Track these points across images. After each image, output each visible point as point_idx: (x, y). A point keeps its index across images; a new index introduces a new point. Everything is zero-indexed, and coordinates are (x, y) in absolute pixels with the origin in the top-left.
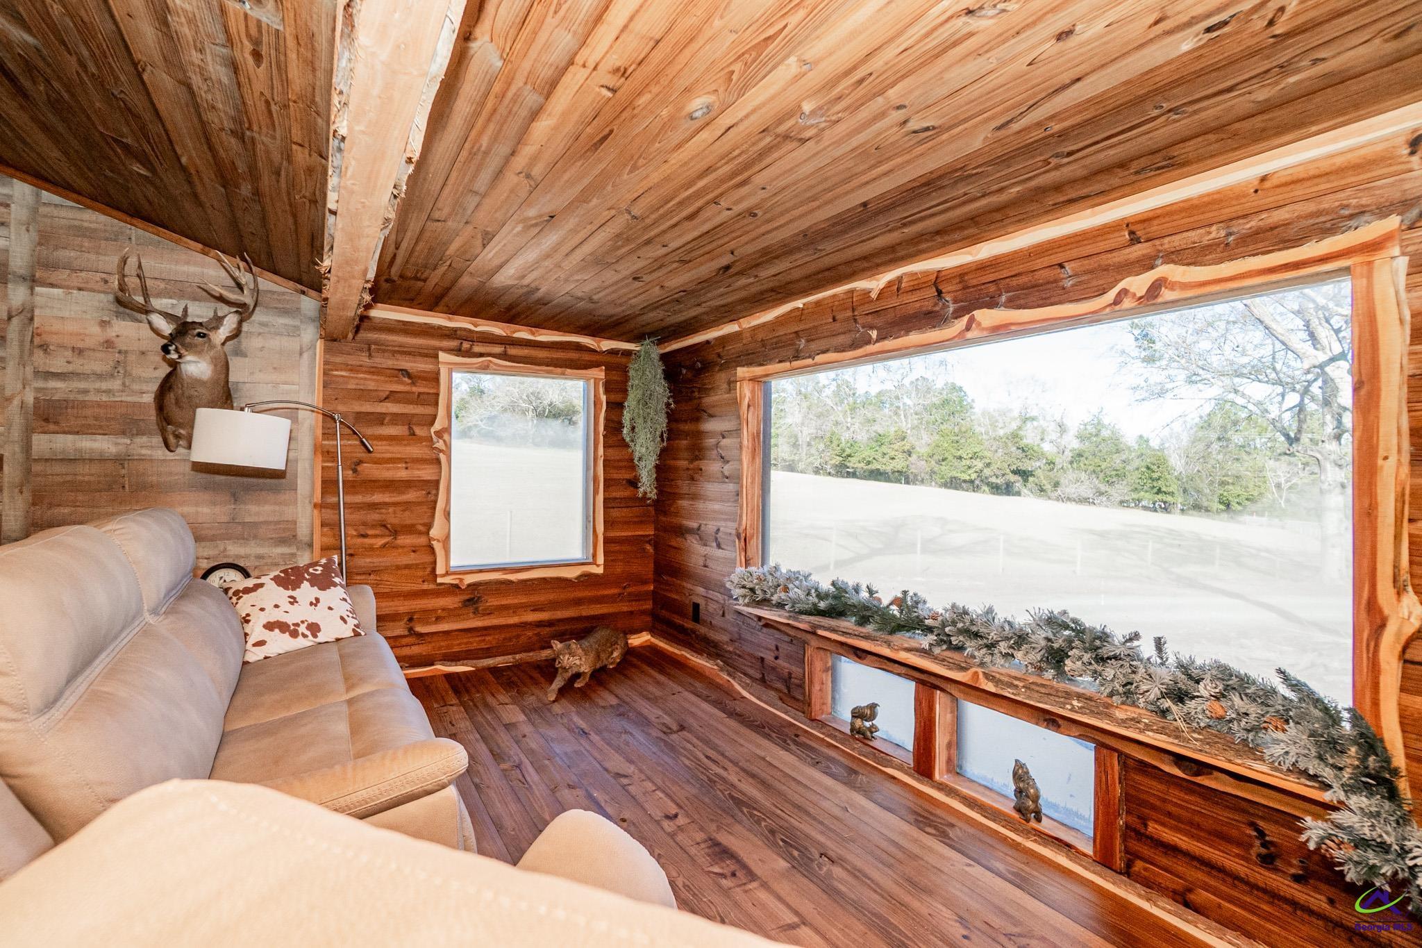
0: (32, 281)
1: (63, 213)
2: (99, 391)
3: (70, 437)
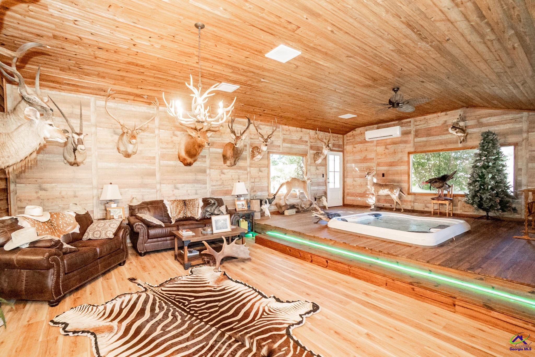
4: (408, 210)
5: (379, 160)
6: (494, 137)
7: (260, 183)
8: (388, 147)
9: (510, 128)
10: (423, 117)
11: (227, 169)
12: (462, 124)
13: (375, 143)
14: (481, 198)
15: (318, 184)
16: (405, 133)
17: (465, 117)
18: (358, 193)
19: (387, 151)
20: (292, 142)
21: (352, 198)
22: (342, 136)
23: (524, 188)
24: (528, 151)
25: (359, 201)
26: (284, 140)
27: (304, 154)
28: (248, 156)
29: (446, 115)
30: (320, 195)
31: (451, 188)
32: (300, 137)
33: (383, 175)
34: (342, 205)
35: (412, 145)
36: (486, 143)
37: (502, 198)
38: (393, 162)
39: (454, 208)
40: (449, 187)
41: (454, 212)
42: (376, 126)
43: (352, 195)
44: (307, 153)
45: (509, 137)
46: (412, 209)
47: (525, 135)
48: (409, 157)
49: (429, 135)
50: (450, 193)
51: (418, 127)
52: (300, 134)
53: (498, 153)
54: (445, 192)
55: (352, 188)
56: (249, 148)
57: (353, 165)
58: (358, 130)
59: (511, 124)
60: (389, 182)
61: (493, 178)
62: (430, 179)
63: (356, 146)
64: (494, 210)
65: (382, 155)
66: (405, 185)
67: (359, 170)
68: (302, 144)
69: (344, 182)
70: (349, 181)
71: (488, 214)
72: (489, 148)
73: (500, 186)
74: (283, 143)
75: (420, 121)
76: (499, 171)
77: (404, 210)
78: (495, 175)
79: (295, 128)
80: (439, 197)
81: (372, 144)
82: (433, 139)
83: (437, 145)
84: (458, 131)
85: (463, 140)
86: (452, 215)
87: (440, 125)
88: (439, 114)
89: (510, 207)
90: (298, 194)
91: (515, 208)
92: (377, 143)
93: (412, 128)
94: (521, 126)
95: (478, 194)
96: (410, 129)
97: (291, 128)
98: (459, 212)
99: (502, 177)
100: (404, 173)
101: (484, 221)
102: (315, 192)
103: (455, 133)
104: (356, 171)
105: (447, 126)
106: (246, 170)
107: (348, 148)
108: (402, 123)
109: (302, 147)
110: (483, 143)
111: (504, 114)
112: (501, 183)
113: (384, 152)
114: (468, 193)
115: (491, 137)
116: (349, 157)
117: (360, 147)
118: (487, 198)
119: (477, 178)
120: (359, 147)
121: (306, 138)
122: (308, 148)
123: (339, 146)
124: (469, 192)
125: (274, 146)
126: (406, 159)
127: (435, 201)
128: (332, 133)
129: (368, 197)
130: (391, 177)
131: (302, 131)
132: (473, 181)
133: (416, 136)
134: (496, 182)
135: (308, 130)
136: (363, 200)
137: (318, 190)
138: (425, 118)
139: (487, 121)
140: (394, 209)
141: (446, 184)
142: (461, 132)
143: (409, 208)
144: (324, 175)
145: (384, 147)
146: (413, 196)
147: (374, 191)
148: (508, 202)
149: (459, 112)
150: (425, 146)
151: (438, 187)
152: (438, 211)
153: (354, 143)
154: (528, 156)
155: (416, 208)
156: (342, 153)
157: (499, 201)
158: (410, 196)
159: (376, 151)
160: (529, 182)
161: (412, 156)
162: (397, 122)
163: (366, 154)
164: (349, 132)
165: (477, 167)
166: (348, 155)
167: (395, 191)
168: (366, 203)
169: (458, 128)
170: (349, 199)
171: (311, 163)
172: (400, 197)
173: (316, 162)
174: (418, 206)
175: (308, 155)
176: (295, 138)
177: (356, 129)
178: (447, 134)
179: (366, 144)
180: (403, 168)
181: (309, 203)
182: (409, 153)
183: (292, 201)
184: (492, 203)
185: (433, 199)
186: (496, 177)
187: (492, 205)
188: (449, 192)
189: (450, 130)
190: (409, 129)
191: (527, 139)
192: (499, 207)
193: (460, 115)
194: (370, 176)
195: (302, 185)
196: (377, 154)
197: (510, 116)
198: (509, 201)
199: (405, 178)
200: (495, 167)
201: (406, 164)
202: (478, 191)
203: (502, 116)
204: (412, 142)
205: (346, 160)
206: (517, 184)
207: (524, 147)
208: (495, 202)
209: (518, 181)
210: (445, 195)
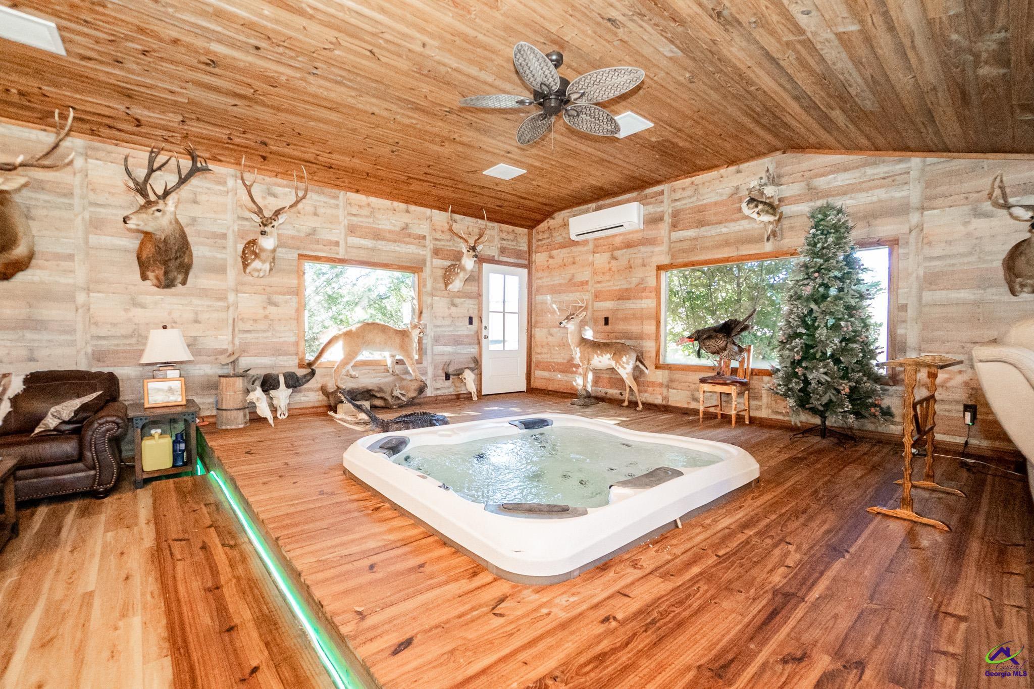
0: (923, 209)
1: (940, 166)
2: (962, 264)
3: (944, 292)
4: (655, 405)
5: (599, 285)
6: (839, 220)
7: (269, 334)
8: (617, 253)
9: (880, 201)
10: (689, 180)
11: (153, 294)
12: (769, 191)
13: (591, 246)
14: (806, 382)
15: (457, 341)
16: (653, 220)
17: (780, 176)
18: (556, 363)
19: (614, 262)
20: (377, 236)
21: (546, 374)
22: (526, 230)
23: (912, 355)
24: (921, 257)
25: (559, 380)
26: (352, 230)
27: (415, 267)
28: (230, 261)
29: (738, 172)
30: (459, 367)
31: (745, 354)
32: (403, 225)
33: (606, 321)
34: (525, 389)
35: (664, 248)
36: (822, 234)
37: (857, 382)
38: (627, 290)
39: (753, 403)
40: (741, 350)
41: (755, 414)
42: (593, 205)
43: (547, 367)
44: (425, 264)
45: (879, 221)
46: (664, 403)
47: (915, 218)
48: (658, 277)
49: (701, 224)
50: (745, 366)
51: (678, 203)
52: (406, 219)
53: (850, 262)
54: (734, 364)
55: (545, 350)
56: (236, 243)
57: (549, 297)
58: (559, 217)
59: (883, 190)
60: (616, 338)
61: (836, 327)
62: (698, 332)
63: (554, 253)
64: (836, 413)
65: (603, 273)
66: (649, 346)
67: (559, 310)
68: (408, 243)
69: (530, 337)
70: (540, 334)
71: (824, 422)
72: (827, 248)
73: (852, 349)
74: (346, 236)
75: (684, 189)
76: (850, 310)
77: (643, 404)
78: (840, 319)
79: (387, 203)
80: (718, 377)
81: (586, 248)
82: (709, 234)
83: (718, 246)
84: (762, 211)
85: (774, 233)
86: (747, 422)
87: (725, 197)
88: (723, 171)
89: (876, 406)
90: (389, 362)
91: (889, 408)
92: (596, 246)
93: (666, 208)
94: (905, 193)
95: (799, 371)
96: (661, 209)
97: (373, 200)
98: (764, 413)
99: (859, 326)
100: (649, 318)
101: (815, 440)
102: (446, 359)
103: (755, 216)
104: (554, 312)
105: (740, 200)
106: (223, 298)
107: (540, 258)
108: (646, 197)
109: (410, 250)
110: (814, 235)
111: (866, 164)
112: (855, 342)
113: (607, 266)
114: (779, 367)
115: (832, 219)
116: (543, 280)
117: (562, 256)
118: (819, 382)
119: (798, 326)
120: (560, 255)
121: (422, 228)
122: (427, 253)
123: (518, 254)
124: (781, 363)
125: (317, 242)
126: (652, 282)
127: (707, 387)
128: (489, 219)
129: (575, 373)
130: (621, 327)
131: (407, 211)
132: (790, 336)
133: (674, 226)
134: (844, 339)
135: (428, 211)
136: (566, 378)
137: (453, 354)
138: (693, 183)
139: (829, 183)
140: (626, 404)
141: (734, 343)
142: (767, 212)
143: (658, 401)
144: (475, 321)
145: (608, 255)
146: (667, 372)
147: (580, 358)
148: (871, 393)
149: (768, 162)
150: (692, 249)
151: (714, 349)
152: (718, 411)
153: (550, 248)
154: (921, 272)
155: (672, 403)
156: (525, 271)
157: (847, 390)
158: (659, 373)
159: (592, 264)
160: (924, 340)
161: (664, 275)
162: (634, 194)
163: (572, 271)
164: (542, 221)
165: (799, 298)
166: (539, 275)
167: (624, 359)
168: (573, 388)
169: (762, 202)
170: (541, 377)
171: (434, 289)
172: (638, 375)
173: (450, 287)
174: (678, 398)
175: (428, 270)
176: (389, 227)
177: (556, 215)
178: (738, 220)
179: (574, 249)
180: (648, 303)
181: (415, 385)
182: (660, 268)
183: (367, 381)
184: (830, 395)
185: (703, 381)
186: (843, 323)
187: (831, 401)
188: (742, 363)
189: (746, 210)
190: (659, 210)
191: (920, 228)
192: (848, 406)
193: (768, 170)
194: (572, 322)
195: (398, 340)
196: (595, 273)
197: (881, 170)
198: (874, 391)
199: (650, 328)
200: (841, 299)
201: (654, 294)
202: (799, 362)
203: (862, 170)
204: (666, 240)
205: (535, 286)
206: (896, 346)
207: (912, 247)
208: (838, 391)
209: (899, 339)
210: (734, 371)
